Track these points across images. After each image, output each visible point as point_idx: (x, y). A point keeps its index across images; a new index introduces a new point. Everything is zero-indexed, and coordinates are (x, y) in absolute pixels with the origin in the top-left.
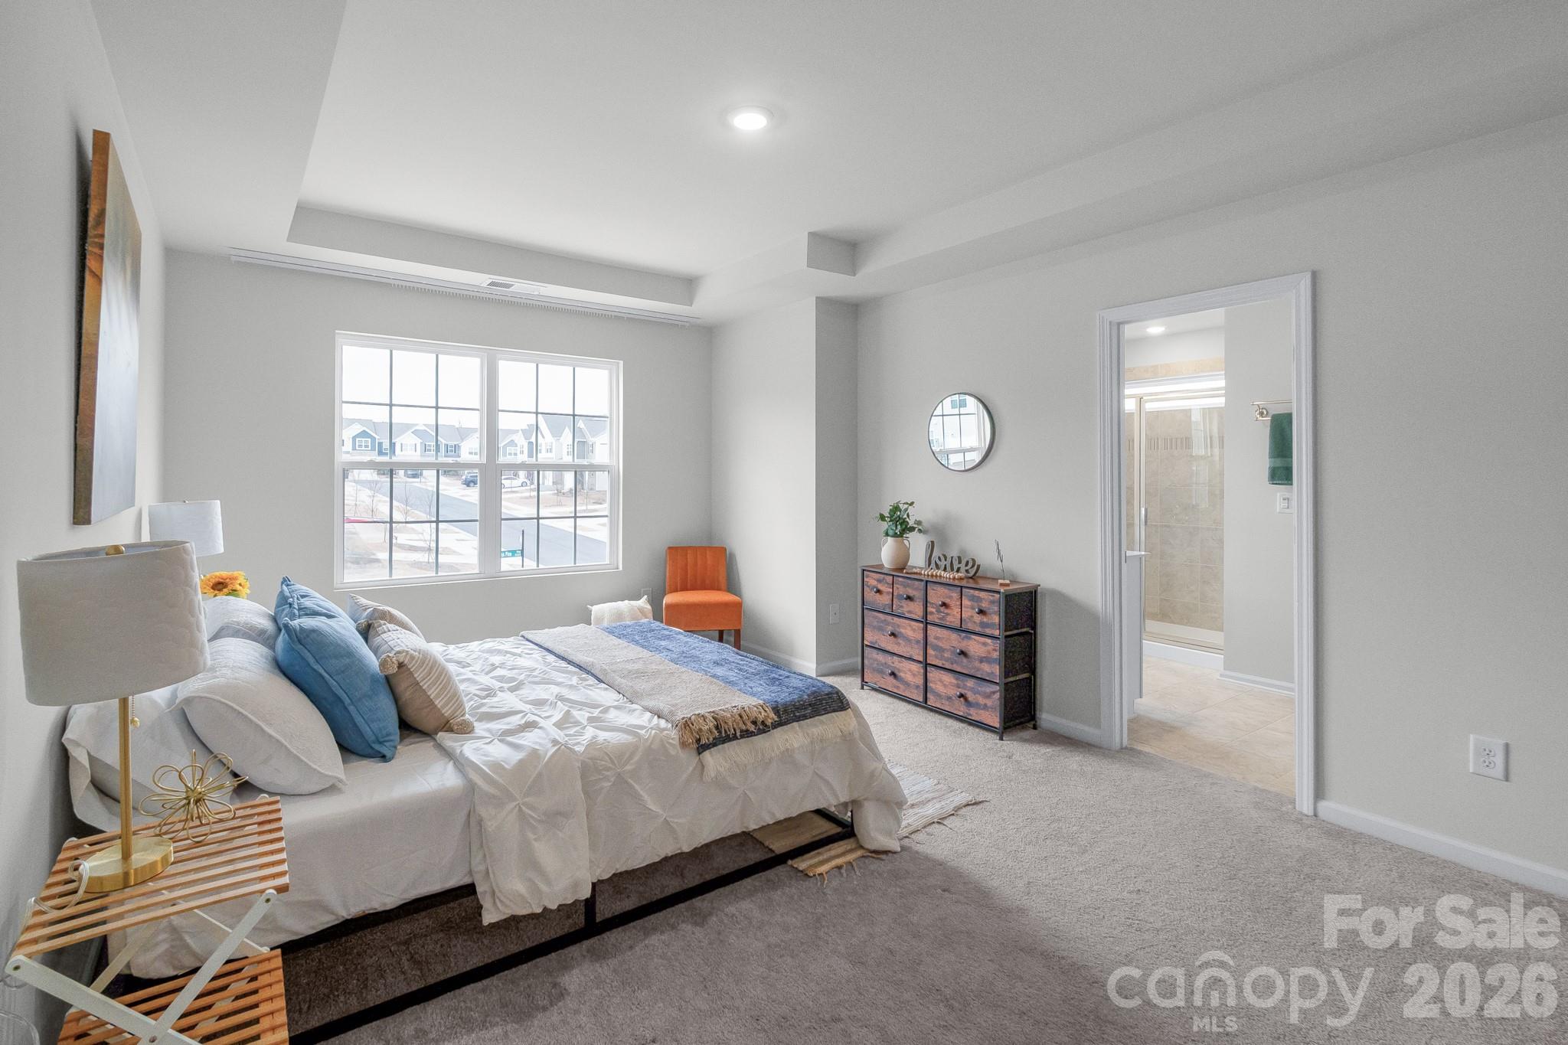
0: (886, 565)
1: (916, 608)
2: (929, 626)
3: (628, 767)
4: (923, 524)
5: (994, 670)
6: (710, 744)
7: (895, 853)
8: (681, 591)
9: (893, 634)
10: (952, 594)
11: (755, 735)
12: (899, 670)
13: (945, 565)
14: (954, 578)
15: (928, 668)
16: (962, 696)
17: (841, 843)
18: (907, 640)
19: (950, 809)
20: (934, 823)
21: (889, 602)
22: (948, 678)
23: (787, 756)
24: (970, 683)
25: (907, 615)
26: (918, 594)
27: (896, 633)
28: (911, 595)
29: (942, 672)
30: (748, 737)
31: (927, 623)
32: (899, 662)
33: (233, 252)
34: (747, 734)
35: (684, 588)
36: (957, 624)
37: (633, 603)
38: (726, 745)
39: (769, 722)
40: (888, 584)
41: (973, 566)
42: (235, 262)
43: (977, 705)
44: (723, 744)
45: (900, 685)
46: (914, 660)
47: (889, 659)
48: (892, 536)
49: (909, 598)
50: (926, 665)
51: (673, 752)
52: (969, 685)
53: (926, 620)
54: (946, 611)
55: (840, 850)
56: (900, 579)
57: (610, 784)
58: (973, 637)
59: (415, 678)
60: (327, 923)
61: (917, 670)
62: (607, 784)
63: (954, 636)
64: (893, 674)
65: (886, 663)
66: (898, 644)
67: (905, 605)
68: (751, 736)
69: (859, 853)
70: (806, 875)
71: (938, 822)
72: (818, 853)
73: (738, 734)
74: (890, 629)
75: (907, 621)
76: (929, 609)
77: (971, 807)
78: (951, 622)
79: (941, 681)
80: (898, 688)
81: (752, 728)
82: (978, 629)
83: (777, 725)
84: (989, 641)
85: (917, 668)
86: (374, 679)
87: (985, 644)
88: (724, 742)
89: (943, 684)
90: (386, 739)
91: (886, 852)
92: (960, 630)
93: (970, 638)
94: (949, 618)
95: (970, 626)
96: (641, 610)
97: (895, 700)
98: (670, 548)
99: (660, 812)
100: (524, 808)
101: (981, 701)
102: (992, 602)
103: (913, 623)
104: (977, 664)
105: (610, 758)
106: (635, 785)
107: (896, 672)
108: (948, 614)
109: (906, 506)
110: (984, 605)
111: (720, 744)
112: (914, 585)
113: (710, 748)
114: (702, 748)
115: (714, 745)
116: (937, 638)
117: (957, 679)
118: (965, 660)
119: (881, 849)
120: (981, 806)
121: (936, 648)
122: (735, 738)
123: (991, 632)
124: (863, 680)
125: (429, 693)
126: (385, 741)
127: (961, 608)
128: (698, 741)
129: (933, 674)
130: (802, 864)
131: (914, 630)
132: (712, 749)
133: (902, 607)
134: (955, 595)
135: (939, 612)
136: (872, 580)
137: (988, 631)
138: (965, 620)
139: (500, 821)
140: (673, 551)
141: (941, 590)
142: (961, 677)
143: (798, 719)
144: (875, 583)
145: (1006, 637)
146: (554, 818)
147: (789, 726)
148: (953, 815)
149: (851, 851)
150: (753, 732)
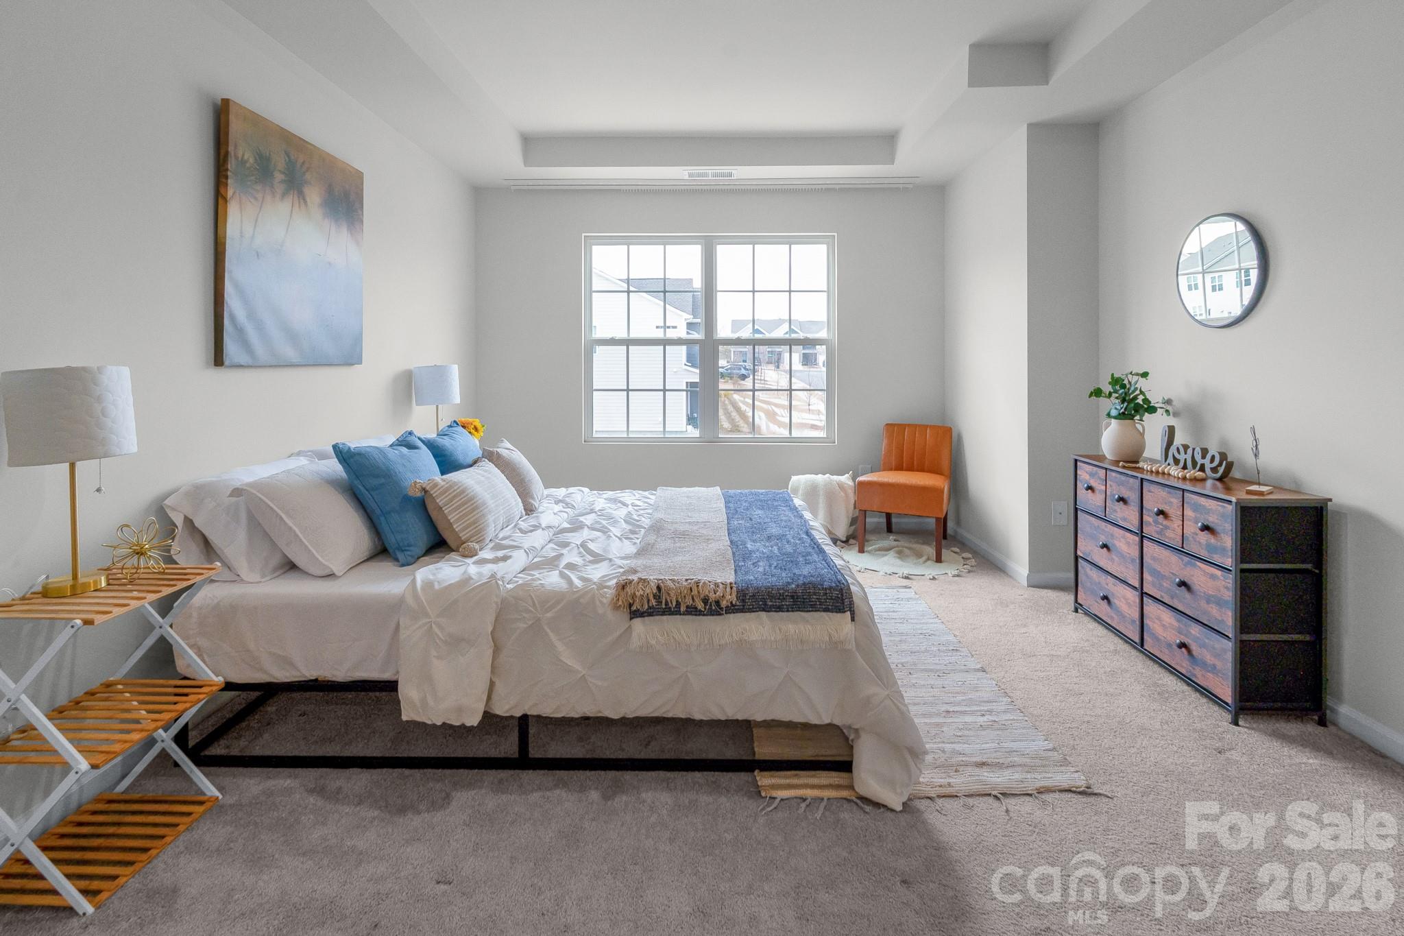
0: (1109, 456)
1: (1129, 515)
2: (1145, 541)
3: (549, 615)
4: (1174, 403)
5: (1227, 619)
6: (645, 612)
7: (892, 810)
8: (895, 470)
9: (1105, 546)
10: (1172, 500)
11: (704, 615)
12: (1113, 594)
13: (1186, 459)
14: (1184, 478)
15: (1145, 599)
16: (1183, 645)
17: (834, 774)
18: (1122, 556)
19: (1030, 787)
20: (990, 795)
21: (1101, 503)
22: (1167, 617)
23: (743, 647)
24: (1195, 630)
25: (1121, 523)
26: (1133, 496)
27: (1110, 545)
28: (1125, 496)
29: (1161, 607)
30: (696, 615)
31: (1142, 537)
32: (1113, 584)
33: (512, 183)
34: (692, 611)
35: (899, 468)
36: (1178, 546)
37: (835, 478)
38: (665, 618)
39: (724, 604)
40: (1100, 479)
41: (1220, 464)
42: (514, 190)
43: (1204, 665)
44: (662, 615)
45: (1115, 616)
46: (1130, 585)
47: (1103, 578)
48: (1115, 418)
49: (1122, 500)
50: (1143, 594)
51: (600, 611)
52: (1193, 632)
53: (1142, 532)
54: (1165, 522)
55: (824, 781)
56: (1114, 474)
57: (525, 626)
58: (1198, 564)
59: (437, 503)
60: (295, 677)
61: (1132, 599)
62: (523, 625)
63: (1174, 558)
64: (1105, 598)
65: (1099, 583)
66: (1112, 560)
67: (1118, 510)
68: (699, 615)
69: (845, 793)
70: (760, 792)
71: (995, 796)
72: (796, 775)
73: (683, 609)
74: (1103, 539)
75: (1121, 532)
76: (1145, 518)
77: (1073, 795)
78: (1170, 538)
79: (1159, 619)
80: (1112, 618)
81: (700, 606)
82: (1203, 553)
83: (732, 609)
84: (1218, 573)
85: (1133, 596)
86: (407, 499)
87: (1213, 577)
88: (663, 613)
89: (1162, 624)
90: (407, 548)
91: (877, 805)
92: (1180, 551)
93: (1195, 565)
94: (1169, 533)
95: (1191, 547)
96: (841, 486)
97: (1110, 634)
98: (887, 424)
99: (577, 667)
100: (434, 626)
101: (1209, 659)
102: (1223, 516)
103: (1128, 535)
104: (1203, 604)
105: (533, 602)
106: (551, 634)
107: (1110, 597)
108: (1167, 527)
109: (1135, 378)
110: (1212, 520)
111: (657, 615)
112: (1128, 482)
113: (644, 617)
114: (635, 614)
115: (650, 615)
116: (1154, 559)
117: (1178, 621)
118: (1187, 595)
119: (874, 799)
120: (1092, 799)
121: (1155, 573)
122: (678, 612)
123: (1220, 560)
124: (1076, 601)
125: (449, 518)
126: (405, 550)
127: (1183, 521)
128: (631, 605)
129: (1151, 608)
130: (765, 779)
131: (1128, 544)
132: (646, 618)
133: (1115, 511)
134: (1176, 501)
135: (1156, 522)
136: (1085, 473)
137: (1217, 559)
138: (1188, 538)
139: (411, 633)
140: (890, 427)
141: (1162, 493)
142: (1185, 620)
143: (766, 609)
144: (1087, 477)
145: (1243, 571)
146: (456, 643)
147: (753, 614)
148: (1030, 795)
149: (838, 787)
150: (700, 611)
